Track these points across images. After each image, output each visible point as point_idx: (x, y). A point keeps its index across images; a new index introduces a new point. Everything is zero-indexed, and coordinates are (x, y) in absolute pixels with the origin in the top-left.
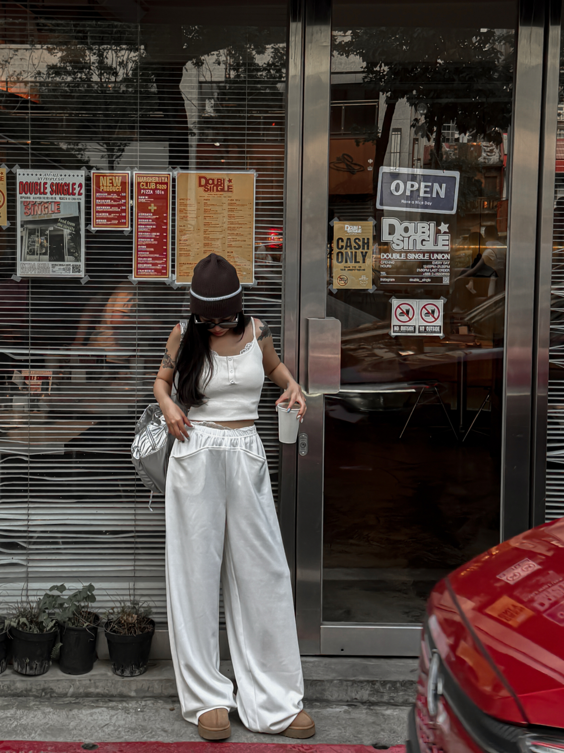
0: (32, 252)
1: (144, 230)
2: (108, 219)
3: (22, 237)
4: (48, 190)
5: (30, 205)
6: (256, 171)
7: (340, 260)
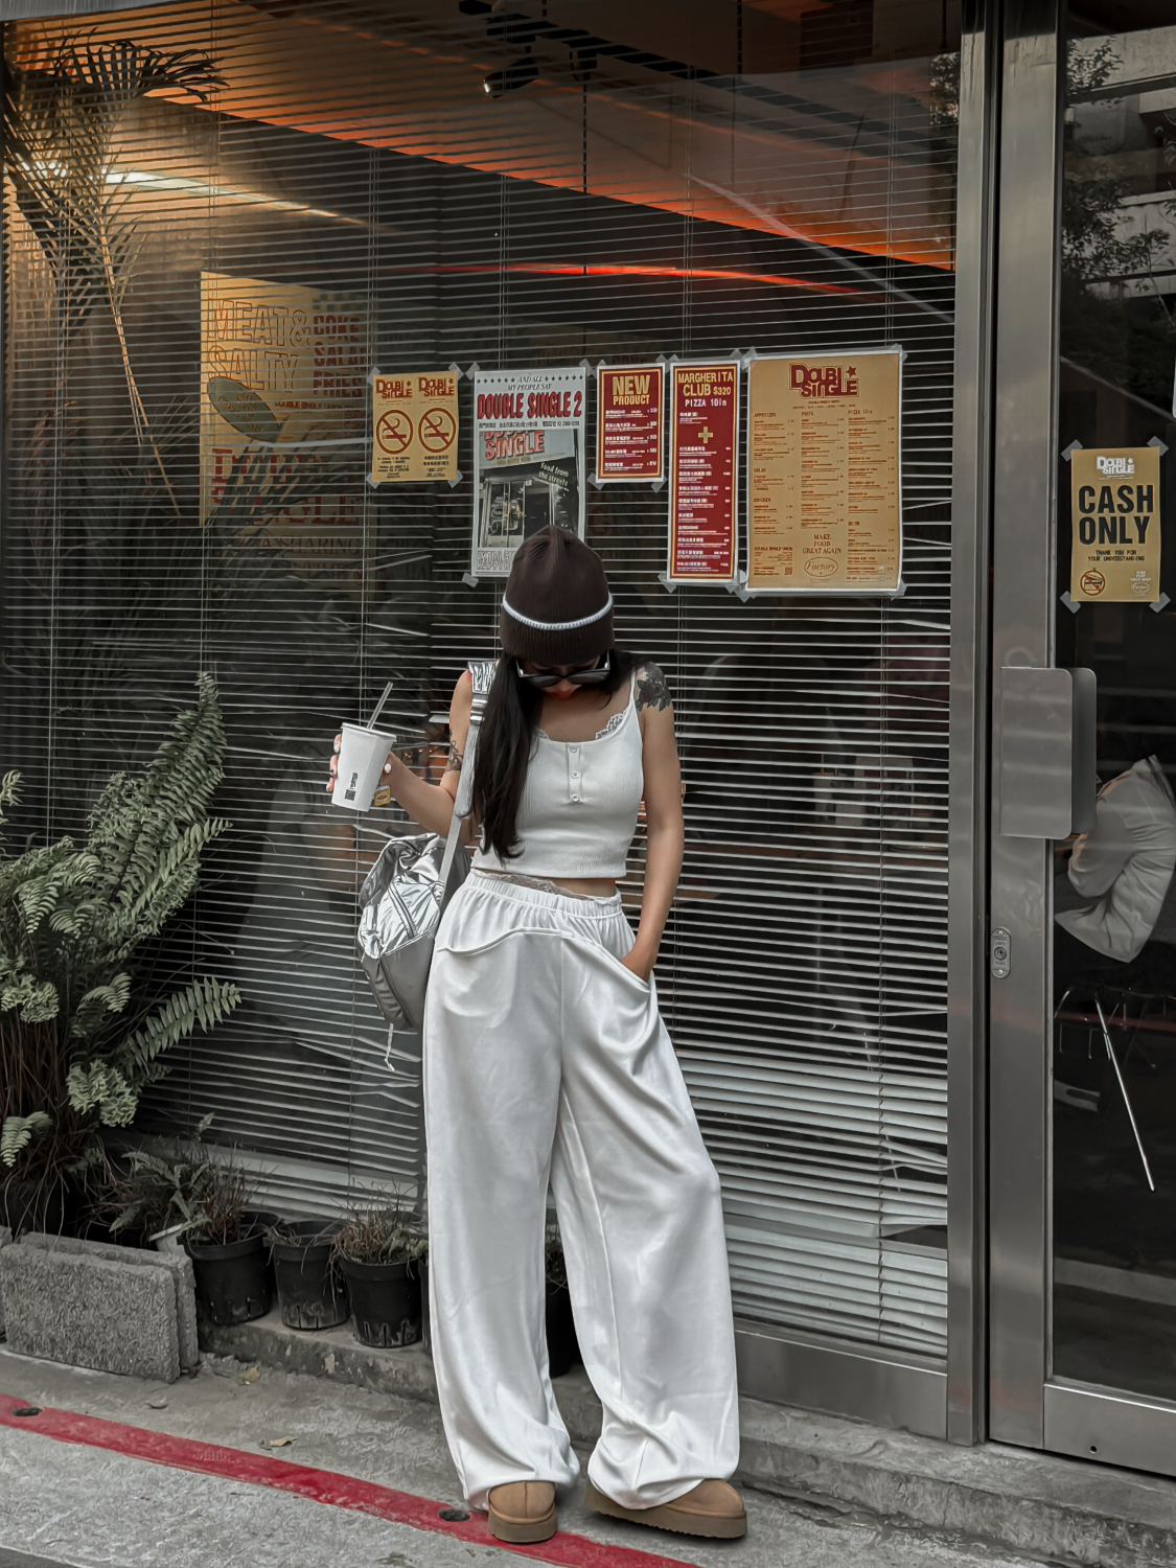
0: (497, 530)
1: (691, 479)
2: (627, 461)
3: (481, 501)
4: (525, 409)
5: (495, 440)
6: (904, 348)
7: (1088, 537)
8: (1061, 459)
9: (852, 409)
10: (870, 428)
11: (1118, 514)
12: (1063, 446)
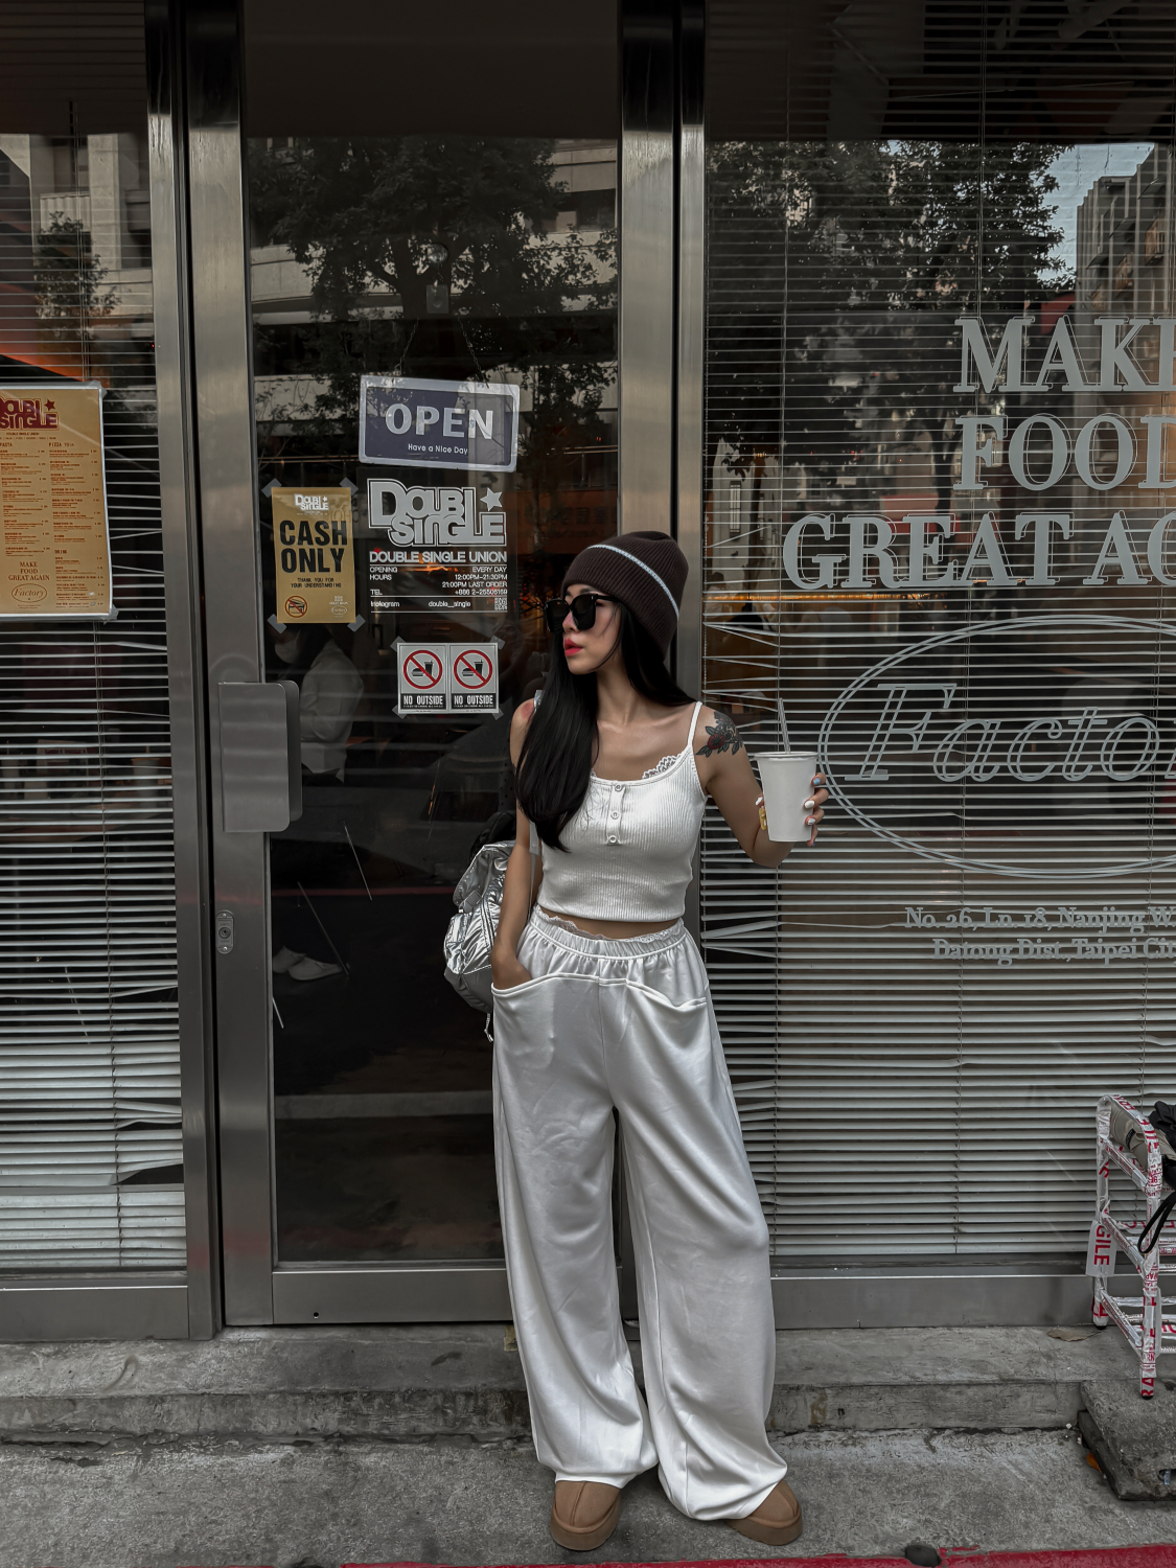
6: (104, 386)
7: (289, 566)
8: (261, 495)
9: (52, 441)
10: (72, 460)
11: (316, 546)
12: (263, 483)
